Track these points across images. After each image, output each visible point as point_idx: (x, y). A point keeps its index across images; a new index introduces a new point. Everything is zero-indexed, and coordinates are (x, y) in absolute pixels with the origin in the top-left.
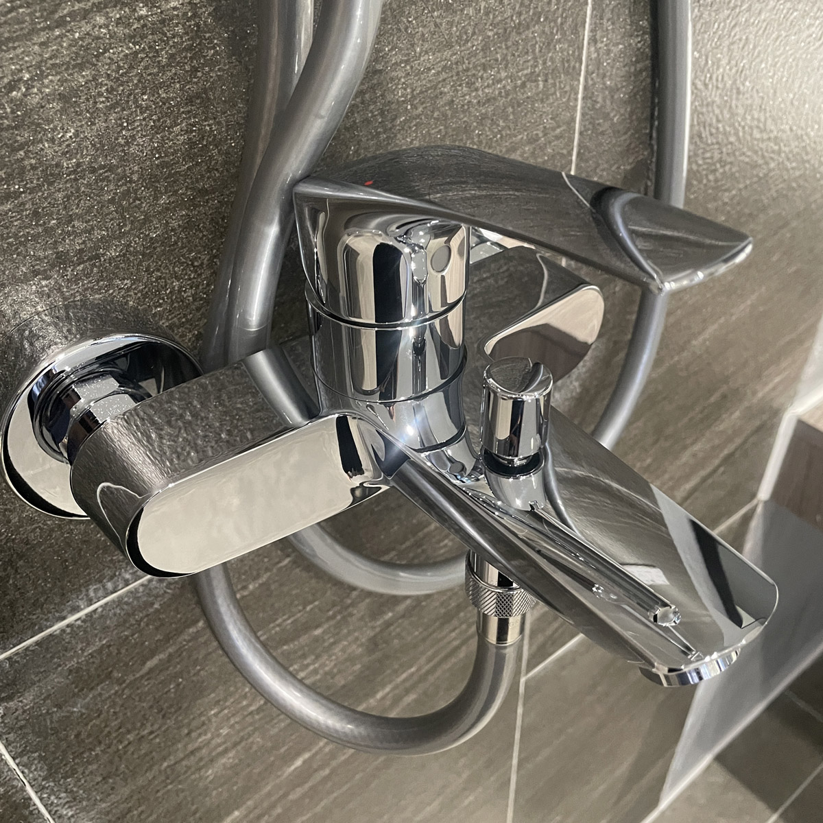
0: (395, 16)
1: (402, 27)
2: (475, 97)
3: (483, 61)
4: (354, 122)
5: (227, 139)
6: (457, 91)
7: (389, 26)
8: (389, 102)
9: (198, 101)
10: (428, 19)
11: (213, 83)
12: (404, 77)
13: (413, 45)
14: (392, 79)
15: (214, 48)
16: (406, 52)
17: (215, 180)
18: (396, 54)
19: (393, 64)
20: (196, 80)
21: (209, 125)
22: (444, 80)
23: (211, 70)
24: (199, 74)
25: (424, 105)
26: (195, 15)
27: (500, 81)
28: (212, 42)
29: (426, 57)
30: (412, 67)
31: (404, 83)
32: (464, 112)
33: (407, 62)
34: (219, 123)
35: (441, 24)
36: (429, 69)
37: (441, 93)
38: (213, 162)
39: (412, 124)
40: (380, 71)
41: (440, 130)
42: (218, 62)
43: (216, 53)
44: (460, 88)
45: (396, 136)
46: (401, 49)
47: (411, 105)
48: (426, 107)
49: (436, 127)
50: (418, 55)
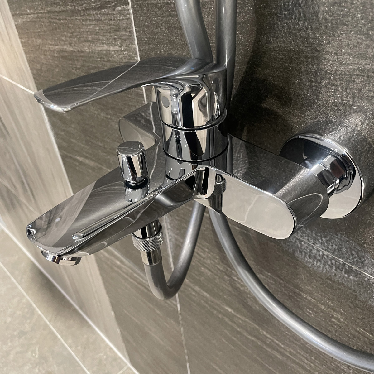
0: (333, 27)
1: (336, 35)
4: (301, 68)
6: (366, 86)
7: (329, 31)
8: (321, 69)
10: (353, 37)
12: (332, 61)
13: (341, 47)
14: (325, 59)
16: (336, 49)
17: (239, 59)
18: (330, 47)
19: (327, 51)
20: (240, 17)
21: (241, 37)
22: (357, 75)
25: (341, 82)
28: (248, 5)
29: (348, 57)
30: (338, 58)
31: (331, 64)
33: (335, 54)
35: (362, 44)
36: (349, 65)
37: (354, 81)
38: (240, 52)
39: (332, 88)
40: (319, 51)
41: (349, 101)
44: (368, 85)
45: (321, 88)
46: (333, 46)
47: (334, 78)
48: (342, 83)
49: (347, 98)
50: (343, 54)
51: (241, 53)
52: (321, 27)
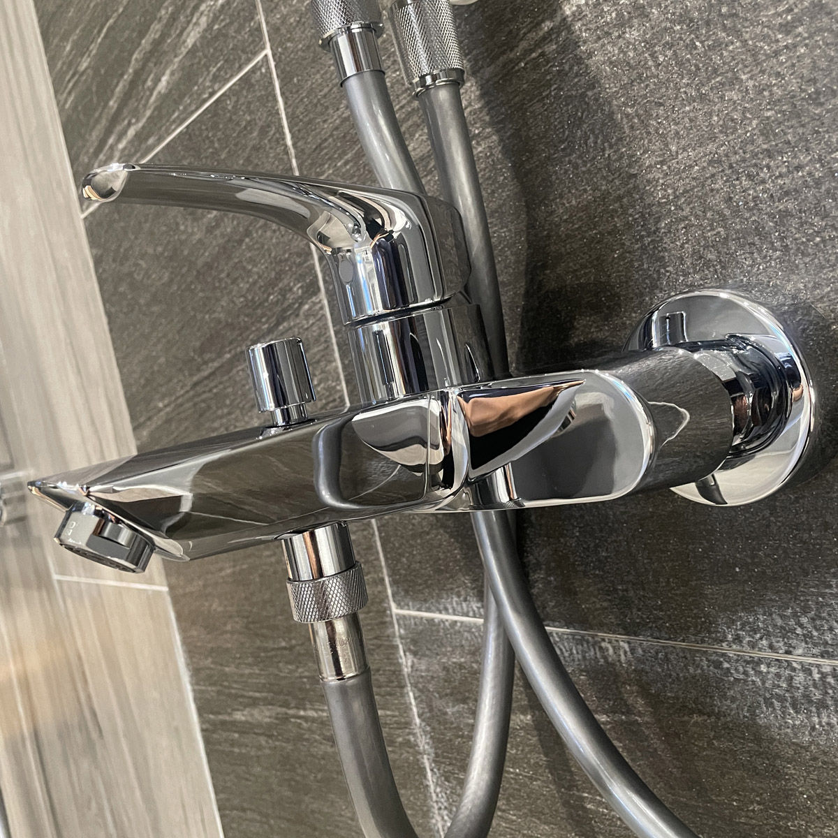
0: (643, 121)
1: (652, 130)
2: (764, 191)
3: (765, 146)
4: (615, 226)
5: (515, 243)
6: (734, 186)
7: (638, 132)
8: (649, 204)
9: (497, 215)
11: (504, 200)
12: (663, 178)
13: (667, 145)
14: (649, 182)
15: (503, 175)
16: (660, 152)
17: (510, 275)
18: (649, 157)
19: (647, 167)
22: (713, 176)
23: (503, 192)
24: (496, 195)
25: (691, 206)
26: (492, 154)
27: (799, 168)
29: (685, 154)
30: (669, 167)
31: (663, 184)
32: (750, 209)
33: (662, 163)
34: (510, 231)
35: (696, 117)
36: (691, 167)
37: (712, 190)
39: (680, 227)
40: (635, 176)
41: (719, 232)
42: (507, 185)
43: (505, 178)
44: (737, 182)
45: (662, 239)
46: (653, 152)
47: (676, 206)
48: (694, 207)
49: (712, 229)
50: (674, 154)
51: (510, 262)
52: (624, 133)
